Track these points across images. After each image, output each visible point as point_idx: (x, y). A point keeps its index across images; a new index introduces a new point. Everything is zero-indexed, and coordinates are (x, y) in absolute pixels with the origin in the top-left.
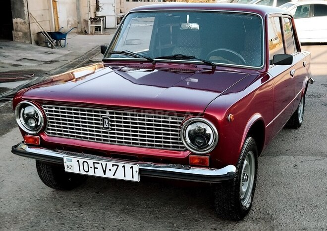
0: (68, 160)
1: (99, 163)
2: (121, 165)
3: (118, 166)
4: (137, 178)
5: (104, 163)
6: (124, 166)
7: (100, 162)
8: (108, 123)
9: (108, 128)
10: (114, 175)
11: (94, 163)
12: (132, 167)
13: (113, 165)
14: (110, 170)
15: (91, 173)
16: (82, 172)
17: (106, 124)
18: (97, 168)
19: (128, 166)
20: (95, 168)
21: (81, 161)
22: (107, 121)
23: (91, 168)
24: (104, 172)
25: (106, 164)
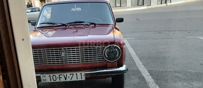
0: (43, 76)
2: (75, 74)
3: (73, 74)
4: (84, 79)
5: (65, 75)
6: (76, 74)
7: (63, 74)
8: (64, 54)
9: (64, 57)
10: (71, 79)
11: (59, 75)
12: (81, 74)
13: (70, 74)
14: (69, 77)
15: (58, 80)
16: (52, 81)
17: (63, 55)
19: (79, 73)
20: (60, 78)
21: (52, 75)
22: (63, 53)
23: (58, 78)
24: (66, 79)
25: (67, 75)
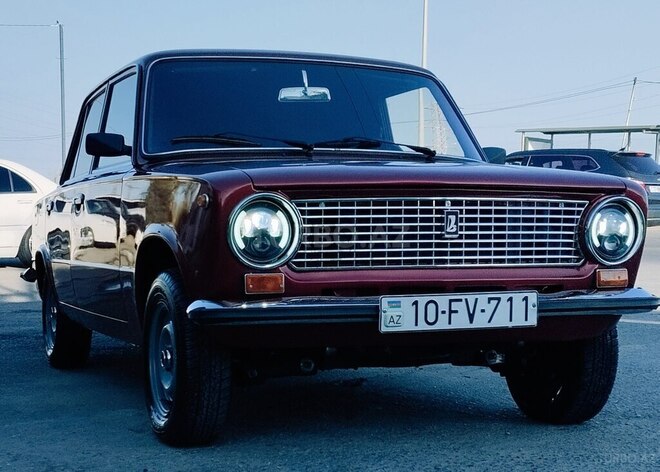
0: (391, 305)
1: (461, 300)
2: (504, 296)
3: (499, 299)
4: (533, 321)
5: (472, 299)
6: (510, 299)
7: (463, 297)
10: (489, 321)
11: (451, 301)
12: (526, 299)
13: (490, 299)
14: (483, 311)
15: (442, 324)
16: (423, 326)
18: (456, 312)
19: (518, 297)
20: (451, 312)
21: (422, 301)
23: (443, 312)
24: (471, 317)
25: (477, 299)
